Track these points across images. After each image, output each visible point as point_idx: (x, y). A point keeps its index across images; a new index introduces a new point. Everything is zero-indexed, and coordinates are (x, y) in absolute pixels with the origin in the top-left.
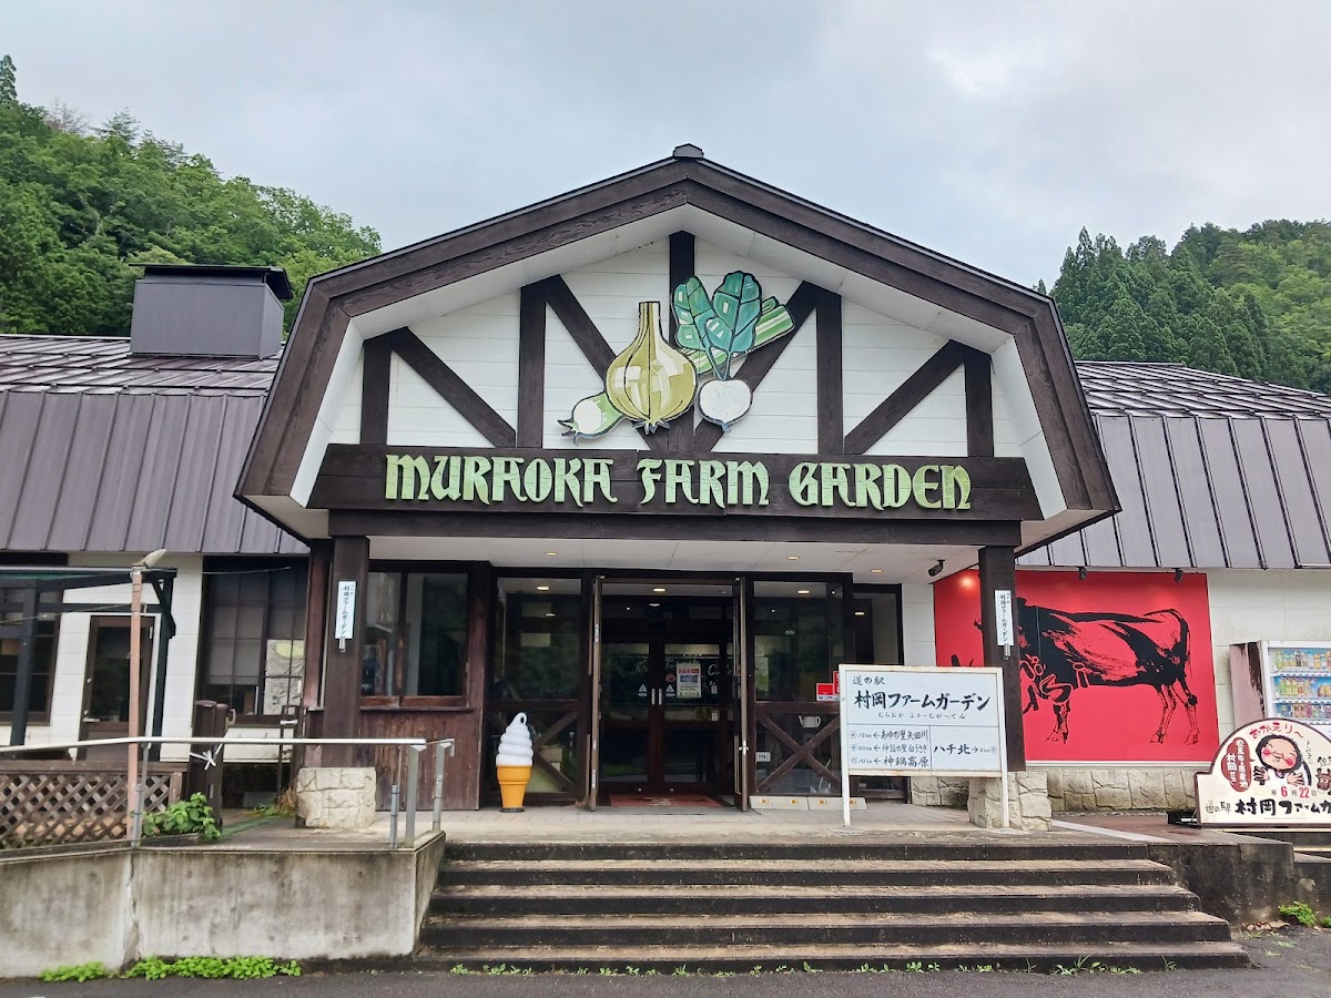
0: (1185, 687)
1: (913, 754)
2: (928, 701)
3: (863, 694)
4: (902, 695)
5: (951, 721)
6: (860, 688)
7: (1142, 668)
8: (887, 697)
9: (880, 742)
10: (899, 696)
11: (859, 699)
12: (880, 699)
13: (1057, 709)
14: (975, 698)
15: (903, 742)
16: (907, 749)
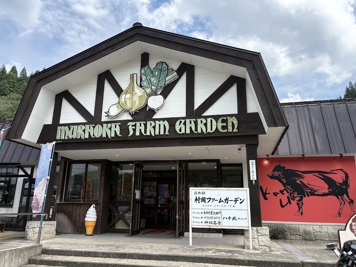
0: (348, 196)
1: (215, 220)
2: (221, 200)
3: (198, 198)
4: (212, 198)
5: (230, 208)
6: (196, 195)
7: (330, 190)
8: (206, 199)
9: (203, 215)
10: (210, 198)
11: (196, 200)
12: (204, 200)
13: (298, 204)
14: (239, 199)
15: (212, 215)
16: (213, 218)
